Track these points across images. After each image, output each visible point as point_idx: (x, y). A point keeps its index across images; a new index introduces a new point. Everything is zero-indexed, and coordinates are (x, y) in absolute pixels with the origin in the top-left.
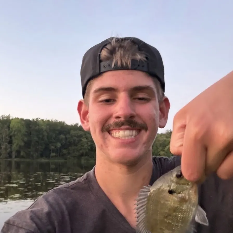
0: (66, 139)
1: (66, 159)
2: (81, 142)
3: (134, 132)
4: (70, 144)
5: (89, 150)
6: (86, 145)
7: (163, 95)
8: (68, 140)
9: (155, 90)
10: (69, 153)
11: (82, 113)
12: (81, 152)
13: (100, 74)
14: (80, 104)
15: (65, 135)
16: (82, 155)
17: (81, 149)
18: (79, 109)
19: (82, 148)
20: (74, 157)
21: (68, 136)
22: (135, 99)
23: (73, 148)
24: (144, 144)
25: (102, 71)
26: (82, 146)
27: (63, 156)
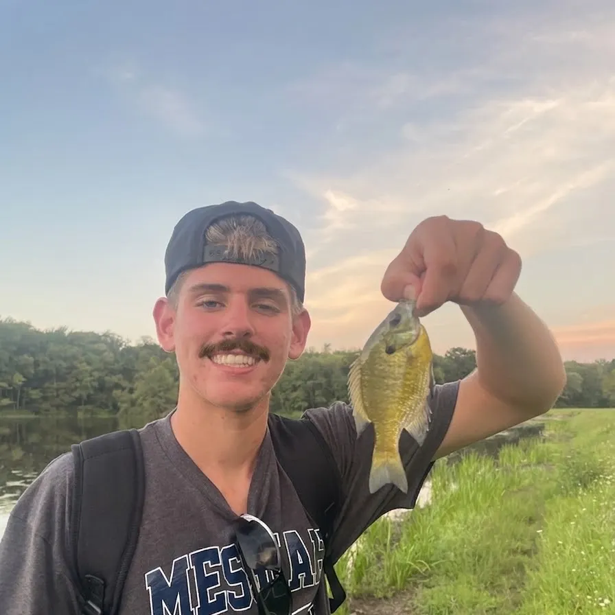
0: (36, 364)
1: (37, 413)
2: (74, 372)
3: (250, 360)
4: (47, 376)
5: (95, 389)
6: (89, 379)
7: (301, 306)
8: (41, 368)
9: (288, 297)
10: (45, 399)
11: (160, 321)
12: (76, 394)
13: (203, 264)
14: (160, 304)
15: (33, 354)
16: (78, 401)
17: (76, 388)
18: (157, 313)
19: (78, 384)
20: (58, 407)
21: (41, 358)
22: (255, 306)
23: (55, 385)
24: (263, 380)
25: (206, 260)
26: (77, 380)
27: (29, 404)
